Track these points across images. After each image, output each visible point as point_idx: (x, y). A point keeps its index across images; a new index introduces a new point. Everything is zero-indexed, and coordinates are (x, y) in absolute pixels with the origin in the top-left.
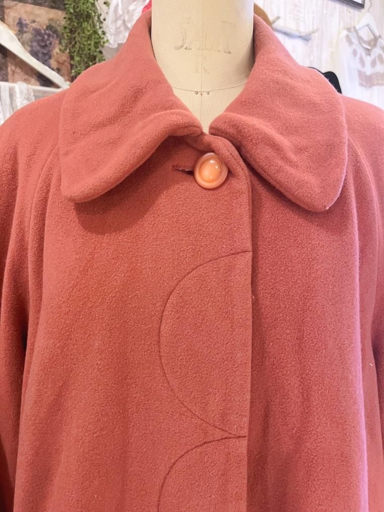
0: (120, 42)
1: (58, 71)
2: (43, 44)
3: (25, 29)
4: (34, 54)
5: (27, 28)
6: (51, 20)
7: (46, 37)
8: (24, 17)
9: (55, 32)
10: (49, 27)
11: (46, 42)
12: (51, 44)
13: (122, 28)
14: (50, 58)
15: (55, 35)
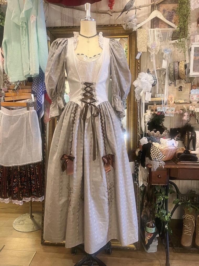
0: (195, 8)
1: (175, 23)
2: (170, 15)
3: (165, 12)
4: (167, 19)
5: (166, 11)
6: (174, 7)
7: (171, 13)
8: (165, 8)
9: (175, 11)
10: (173, 10)
11: (171, 15)
12: (173, 15)
13: (197, 3)
14: (172, 19)
15: (174, 12)
